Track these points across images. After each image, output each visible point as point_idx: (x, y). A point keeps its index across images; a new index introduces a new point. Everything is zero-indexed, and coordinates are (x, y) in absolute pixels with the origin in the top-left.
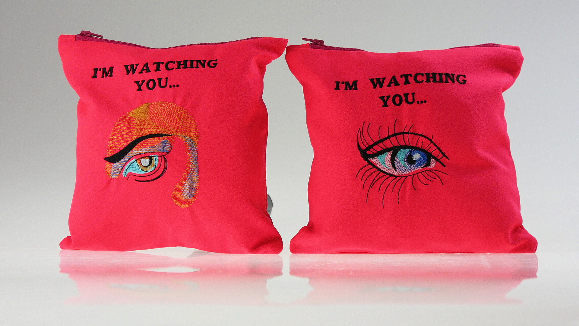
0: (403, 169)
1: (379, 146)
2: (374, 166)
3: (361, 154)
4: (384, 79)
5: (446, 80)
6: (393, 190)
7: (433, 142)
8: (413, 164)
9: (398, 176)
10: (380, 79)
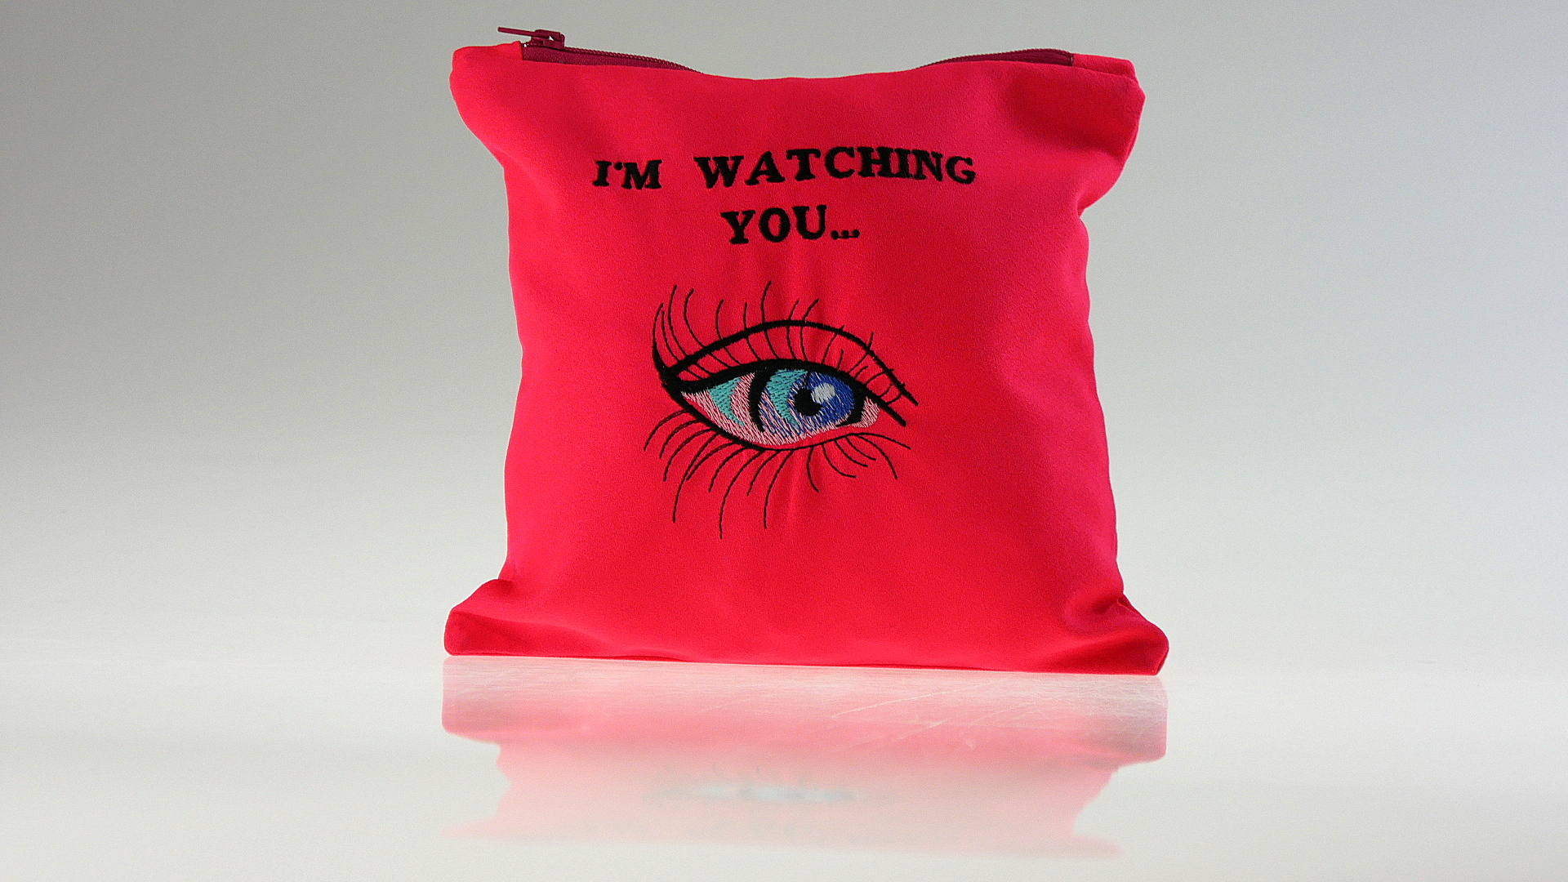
0: (782, 429)
1: (715, 358)
2: (700, 416)
3: (661, 378)
4: (738, 160)
5: (919, 169)
6: (751, 489)
7: (872, 353)
8: (812, 415)
9: (768, 449)
10: (727, 159)
